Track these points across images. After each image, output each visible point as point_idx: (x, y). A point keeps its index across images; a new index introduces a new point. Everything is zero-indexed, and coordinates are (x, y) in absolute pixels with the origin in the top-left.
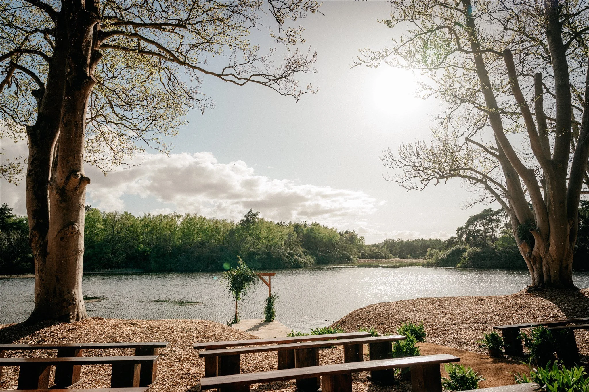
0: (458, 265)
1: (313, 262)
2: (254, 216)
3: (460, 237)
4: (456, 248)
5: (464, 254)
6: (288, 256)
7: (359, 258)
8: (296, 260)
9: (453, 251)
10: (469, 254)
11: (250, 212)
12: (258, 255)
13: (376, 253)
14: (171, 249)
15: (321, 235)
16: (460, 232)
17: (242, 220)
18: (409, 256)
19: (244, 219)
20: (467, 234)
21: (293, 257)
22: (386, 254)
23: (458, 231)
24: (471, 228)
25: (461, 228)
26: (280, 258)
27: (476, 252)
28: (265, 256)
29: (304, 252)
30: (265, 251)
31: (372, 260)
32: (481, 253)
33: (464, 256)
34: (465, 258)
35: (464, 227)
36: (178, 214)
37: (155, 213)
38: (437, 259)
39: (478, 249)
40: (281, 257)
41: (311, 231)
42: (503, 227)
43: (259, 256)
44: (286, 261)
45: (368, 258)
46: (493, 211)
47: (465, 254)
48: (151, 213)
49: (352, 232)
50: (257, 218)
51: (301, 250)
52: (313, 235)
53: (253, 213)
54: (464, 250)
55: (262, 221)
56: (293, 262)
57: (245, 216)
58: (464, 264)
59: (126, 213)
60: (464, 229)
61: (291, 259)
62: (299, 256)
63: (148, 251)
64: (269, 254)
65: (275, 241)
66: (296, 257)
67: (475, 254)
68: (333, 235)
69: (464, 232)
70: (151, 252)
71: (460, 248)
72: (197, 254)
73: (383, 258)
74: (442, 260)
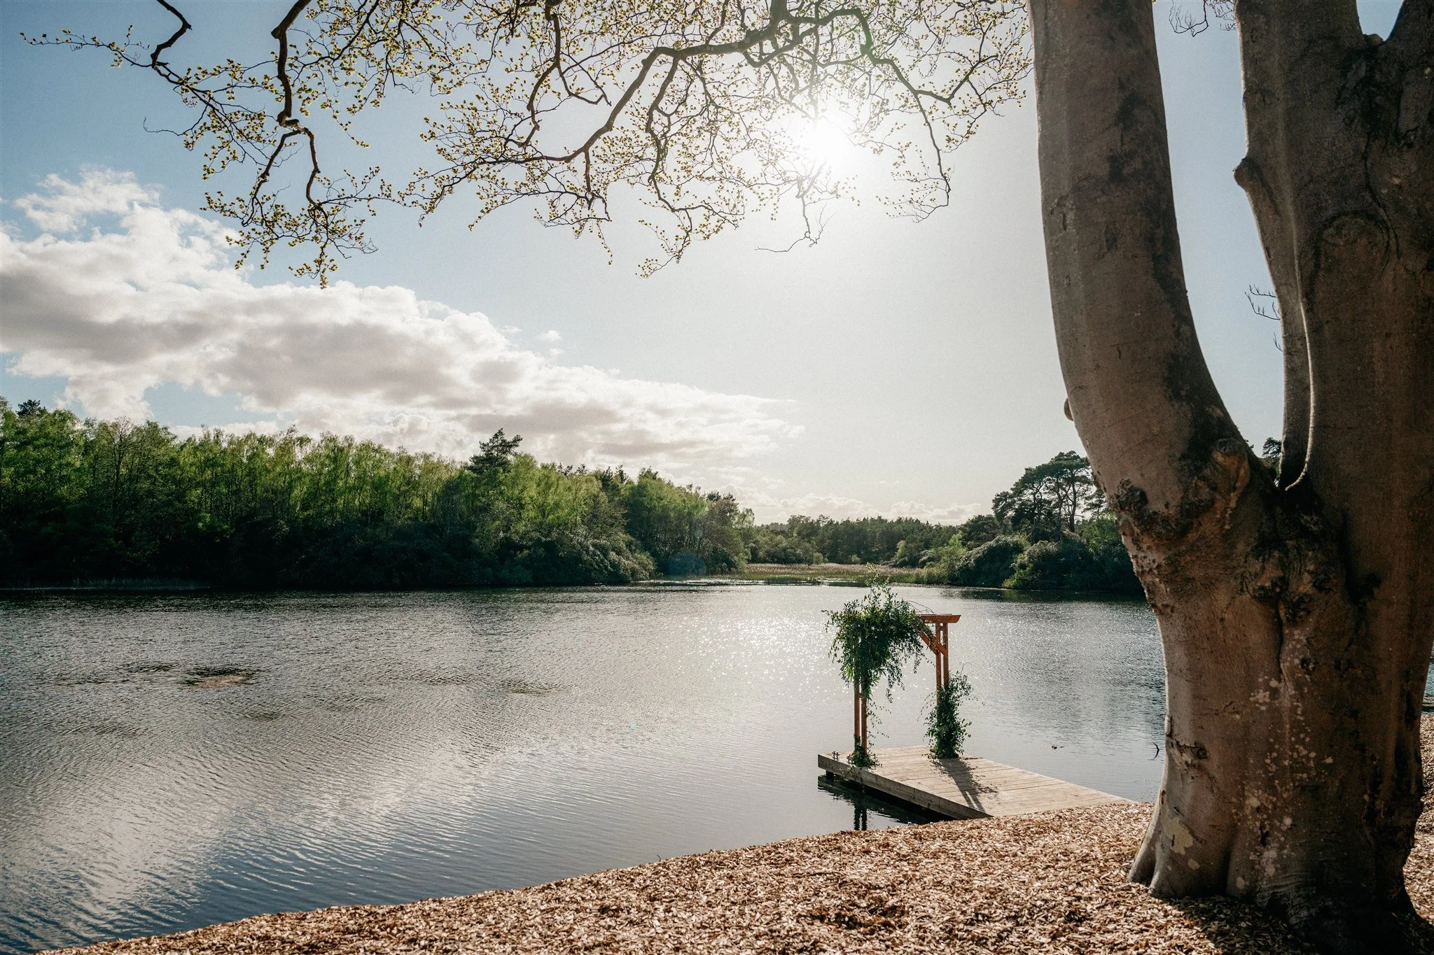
0: (1009, 583)
1: (652, 568)
2: (507, 446)
3: (1000, 515)
4: (997, 541)
5: (1021, 555)
6: (594, 552)
7: (750, 561)
8: (613, 564)
9: (991, 549)
10: (1031, 557)
11: (496, 436)
12: (521, 548)
13: (784, 550)
14: (286, 529)
15: (665, 502)
16: (1002, 504)
17: (476, 457)
18: (855, 558)
19: (481, 453)
20: (1017, 511)
21: (606, 555)
22: (807, 551)
23: (997, 502)
24: (1028, 495)
25: (1004, 496)
26: (578, 559)
27: (1048, 552)
28: (541, 551)
29: (629, 545)
30: (539, 539)
31: (776, 565)
32: (1059, 555)
33: (1019, 561)
34: (1023, 566)
35: (1011, 492)
36: (300, 435)
37: (235, 430)
38: (951, 566)
39: (1051, 547)
40: (579, 553)
41: (639, 491)
42: (1093, 496)
43: (526, 552)
44: (592, 565)
45: (765, 561)
46: (1078, 457)
47: (1022, 558)
48: (222, 428)
49: (726, 496)
50: (516, 455)
51: (622, 537)
52: (646, 501)
53: (504, 441)
54: (1018, 549)
55: (526, 462)
56: (606, 568)
57: (484, 446)
58: (1020, 579)
59: (153, 427)
60: (1011, 497)
61: (602, 561)
62: (618, 554)
63: (224, 531)
64: (550, 547)
65: (561, 513)
66: (613, 555)
67: (1046, 557)
68: (694, 503)
69: (1010, 506)
70: (232, 535)
71: (1007, 544)
72: (360, 542)
73: (800, 561)
74: (965, 569)
